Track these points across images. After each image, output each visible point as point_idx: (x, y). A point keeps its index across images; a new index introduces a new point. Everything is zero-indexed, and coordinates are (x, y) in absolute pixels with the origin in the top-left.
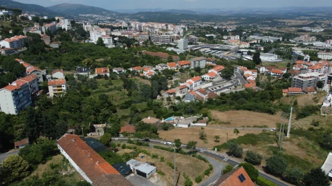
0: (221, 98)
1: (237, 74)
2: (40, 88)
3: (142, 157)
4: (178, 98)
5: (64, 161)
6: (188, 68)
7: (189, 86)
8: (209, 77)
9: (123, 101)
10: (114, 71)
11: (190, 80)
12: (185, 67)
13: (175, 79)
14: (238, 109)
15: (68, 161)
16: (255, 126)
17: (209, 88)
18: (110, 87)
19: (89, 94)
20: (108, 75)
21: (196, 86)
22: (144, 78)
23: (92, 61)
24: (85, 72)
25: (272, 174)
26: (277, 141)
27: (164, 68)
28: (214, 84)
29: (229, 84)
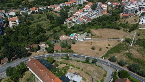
0: (94, 21)
1: (98, 6)
2: (4, 22)
3: (72, 69)
4: (74, 22)
5: (32, 75)
6: (75, 4)
7: (78, 15)
8: (86, 9)
9: (48, 27)
10: (40, 8)
11: (78, 12)
12: (74, 4)
13: (71, 11)
14: (103, 28)
15: (34, 76)
16: (113, 38)
17: (87, 15)
18: (41, 19)
19: (31, 24)
20: (37, 11)
21: (81, 15)
22: (56, 12)
23: (27, 3)
24: (25, 10)
25: (132, 71)
26: (128, 49)
27: (64, 5)
28: (89, 13)
29: (95, 12)
